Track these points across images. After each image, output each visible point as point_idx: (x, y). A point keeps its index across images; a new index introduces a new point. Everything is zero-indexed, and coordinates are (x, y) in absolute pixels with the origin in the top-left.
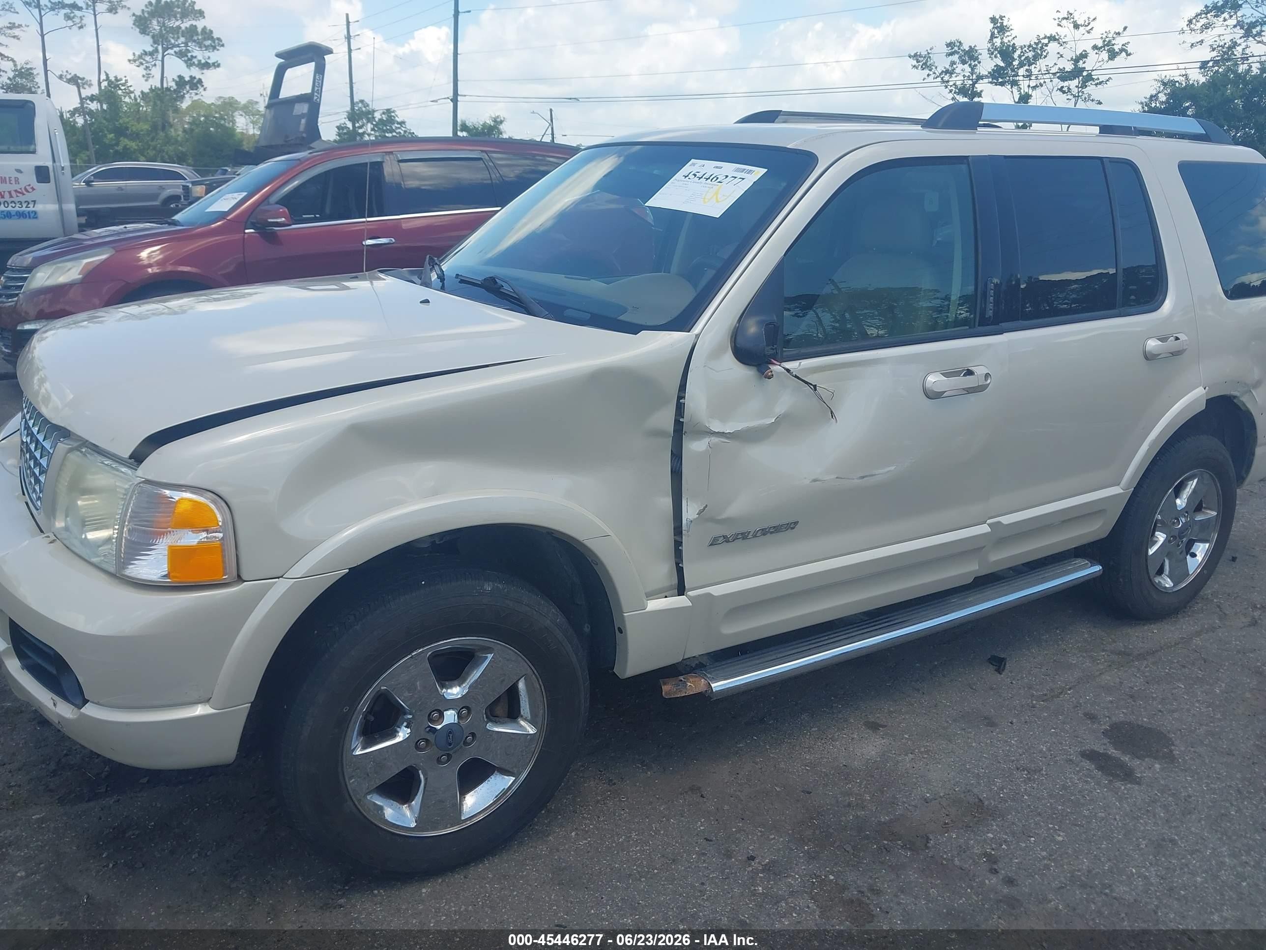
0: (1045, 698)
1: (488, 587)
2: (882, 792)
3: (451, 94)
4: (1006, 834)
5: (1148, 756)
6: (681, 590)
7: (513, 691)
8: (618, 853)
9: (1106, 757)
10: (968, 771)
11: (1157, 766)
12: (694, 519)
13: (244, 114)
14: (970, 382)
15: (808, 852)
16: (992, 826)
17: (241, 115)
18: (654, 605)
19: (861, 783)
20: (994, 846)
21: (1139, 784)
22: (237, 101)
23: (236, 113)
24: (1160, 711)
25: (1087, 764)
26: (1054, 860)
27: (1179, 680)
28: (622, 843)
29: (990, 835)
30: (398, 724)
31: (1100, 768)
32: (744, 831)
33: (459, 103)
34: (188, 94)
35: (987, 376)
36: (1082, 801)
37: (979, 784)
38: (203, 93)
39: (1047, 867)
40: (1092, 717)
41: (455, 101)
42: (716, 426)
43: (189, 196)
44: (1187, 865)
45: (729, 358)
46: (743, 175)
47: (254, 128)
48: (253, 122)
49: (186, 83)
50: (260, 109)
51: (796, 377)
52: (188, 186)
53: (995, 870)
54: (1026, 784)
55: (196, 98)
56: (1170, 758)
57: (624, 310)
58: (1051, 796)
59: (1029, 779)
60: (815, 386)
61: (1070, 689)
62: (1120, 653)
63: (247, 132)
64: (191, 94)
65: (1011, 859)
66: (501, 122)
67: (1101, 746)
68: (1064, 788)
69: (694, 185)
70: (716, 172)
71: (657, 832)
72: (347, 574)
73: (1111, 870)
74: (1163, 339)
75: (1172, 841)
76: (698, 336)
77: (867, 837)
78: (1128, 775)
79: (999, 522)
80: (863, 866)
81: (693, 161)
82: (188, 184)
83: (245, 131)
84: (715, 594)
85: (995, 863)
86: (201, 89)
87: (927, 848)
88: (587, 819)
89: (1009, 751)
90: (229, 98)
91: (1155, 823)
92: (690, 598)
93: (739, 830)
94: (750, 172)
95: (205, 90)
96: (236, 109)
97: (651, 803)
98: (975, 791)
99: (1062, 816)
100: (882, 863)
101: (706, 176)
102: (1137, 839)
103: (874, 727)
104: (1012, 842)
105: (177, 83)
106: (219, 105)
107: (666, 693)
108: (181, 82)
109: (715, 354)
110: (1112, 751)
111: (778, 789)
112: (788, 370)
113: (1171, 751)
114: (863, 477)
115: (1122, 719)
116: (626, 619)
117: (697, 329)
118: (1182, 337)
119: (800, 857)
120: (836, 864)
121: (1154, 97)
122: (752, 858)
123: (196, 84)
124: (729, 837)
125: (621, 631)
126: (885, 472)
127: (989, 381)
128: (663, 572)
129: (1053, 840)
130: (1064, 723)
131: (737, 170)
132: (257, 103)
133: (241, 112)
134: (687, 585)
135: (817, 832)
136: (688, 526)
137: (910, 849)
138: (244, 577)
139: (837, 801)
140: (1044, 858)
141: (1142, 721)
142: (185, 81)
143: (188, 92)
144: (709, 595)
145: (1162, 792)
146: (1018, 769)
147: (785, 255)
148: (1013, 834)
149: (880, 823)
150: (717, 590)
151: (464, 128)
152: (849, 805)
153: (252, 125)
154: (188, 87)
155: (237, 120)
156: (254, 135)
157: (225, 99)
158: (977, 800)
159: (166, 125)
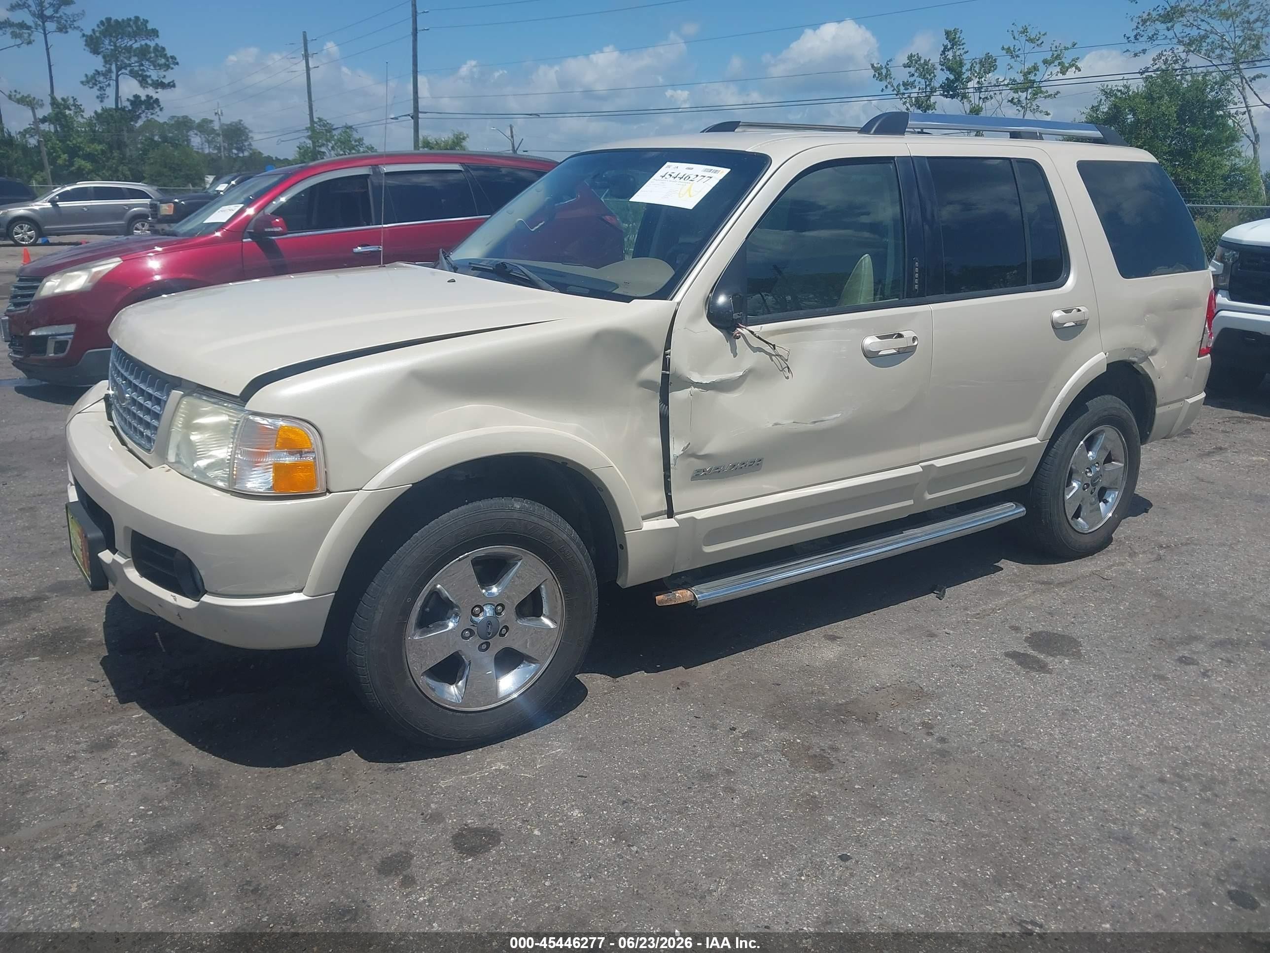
0: (978, 616)
1: (517, 506)
2: (839, 684)
3: (411, 112)
4: (941, 709)
5: (1060, 655)
6: (670, 514)
7: (537, 594)
8: (624, 727)
9: (1025, 655)
10: (912, 668)
11: (1067, 661)
12: (680, 455)
13: (199, 133)
14: (900, 343)
15: (779, 724)
16: (930, 704)
17: (196, 134)
18: (649, 525)
19: (821, 677)
20: (931, 717)
21: (1051, 673)
22: (191, 120)
23: (191, 133)
24: (1073, 623)
25: (1009, 661)
26: (979, 725)
27: (1091, 600)
28: (627, 720)
29: (928, 710)
30: (448, 616)
31: (1020, 663)
32: (727, 711)
33: (420, 121)
34: (144, 114)
35: (914, 339)
36: (1003, 686)
37: (920, 677)
38: (159, 113)
39: (973, 730)
40: (1016, 629)
41: (415, 117)
42: (696, 378)
43: (157, 214)
44: (1085, 726)
45: (705, 322)
46: (710, 174)
47: (209, 147)
48: (209, 142)
49: (141, 102)
50: (216, 128)
51: (759, 338)
52: (156, 205)
53: (931, 733)
54: (959, 675)
55: (151, 117)
56: (1078, 655)
57: (617, 286)
58: (979, 683)
59: (962, 673)
60: (774, 346)
61: (999, 610)
62: (1043, 583)
63: (203, 151)
64: (147, 114)
65: (944, 726)
66: (464, 139)
67: (1022, 648)
68: (990, 677)
69: (670, 183)
70: (688, 172)
71: (655, 713)
72: (410, 489)
73: (1023, 730)
74: (1067, 311)
75: (1074, 711)
76: (679, 304)
77: (828, 714)
78: (1043, 668)
79: (932, 465)
80: (825, 733)
81: (668, 164)
82: (155, 202)
83: (200, 151)
84: (699, 518)
85: (931, 728)
86: (157, 110)
87: (876, 720)
88: (596, 705)
89: (946, 653)
90: (183, 117)
91: (1061, 699)
92: (678, 521)
93: (723, 711)
94: (716, 172)
95: (161, 110)
96: (191, 128)
97: (649, 694)
98: (917, 681)
99: (987, 696)
100: (840, 731)
101: (680, 176)
102: (1046, 710)
103: (833, 638)
104: (945, 715)
105: (133, 103)
106: (172, 124)
107: (659, 602)
108: (136, 101)
109: (694, 318)
110: (1031, 652)
111: (753, 683)
112: (752, 332)
113: (1080, 650)
114: (815, 422)
115: (1040, 630)
116: (627, 536)
117: (678, 298)
118: (1083, 309)
119: (773, 728)
120: (802, 732)
121: (1095, 109)
122: (734, 729)
123: (152, 104)
124: (714, 715)
125: (622, 547)
126: (833, 419)
127: (916, 343)
128: (656, 499)
129: (979, 712)
130: (993, 633)
131: (705, 170)
132: (211, 121)
133: (196, 132)
134: (675, 511)
135: (786, 711)
136: (675, 460)
137: (862, 721)
138: (331, 489)
139: (802, 690)
140: (970, 724)
141: (1057, 630)
142: (141, 100)
143: (144, 112)
144: (693, 518)
145: (1069, 678)
146: (953, 666)
147: (746, 238)
148: (947, 709)
149: (838, 705)
150: (700, 515)
151: (427, 144)
152: (812, 693)
153: (207, 144)
154: (143, 107)
155: (192, 140)
156: (209, 154)
157: (178, 118)
158: (918, 688)
159: (120, 145)
